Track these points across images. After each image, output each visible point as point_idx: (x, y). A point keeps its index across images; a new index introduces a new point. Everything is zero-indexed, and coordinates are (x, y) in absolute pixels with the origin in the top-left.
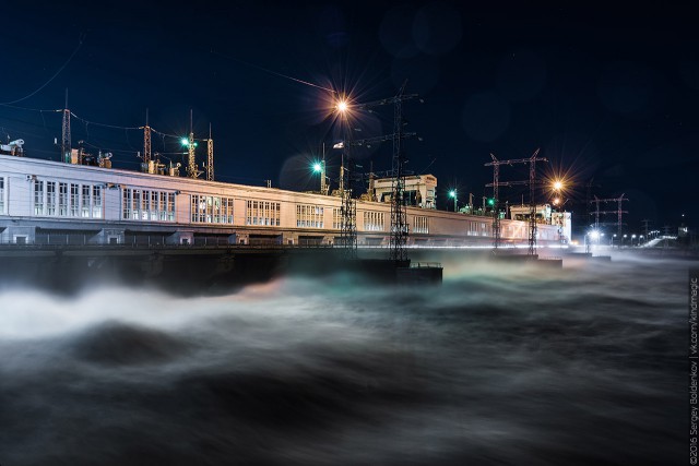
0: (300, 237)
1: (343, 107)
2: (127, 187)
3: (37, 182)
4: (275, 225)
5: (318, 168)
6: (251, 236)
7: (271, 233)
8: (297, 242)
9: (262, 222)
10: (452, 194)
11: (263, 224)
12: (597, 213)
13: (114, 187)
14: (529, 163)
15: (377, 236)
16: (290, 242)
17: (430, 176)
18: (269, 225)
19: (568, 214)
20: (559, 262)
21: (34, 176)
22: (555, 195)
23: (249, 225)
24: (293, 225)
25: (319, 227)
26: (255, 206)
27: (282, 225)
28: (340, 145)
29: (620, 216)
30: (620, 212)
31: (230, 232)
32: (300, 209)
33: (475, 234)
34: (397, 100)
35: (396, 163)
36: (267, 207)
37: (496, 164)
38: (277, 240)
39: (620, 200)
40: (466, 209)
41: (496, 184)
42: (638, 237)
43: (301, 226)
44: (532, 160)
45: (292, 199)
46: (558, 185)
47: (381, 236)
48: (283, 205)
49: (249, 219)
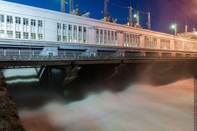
2: (126, 32)
3: (97, 30)
13: (121, 32)
21: (97, 27)
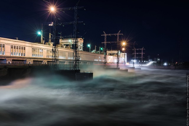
0: (34, 61)
1: (53, 9)
4: (23, 56)
5: (39, 33)
6: (13, 60)
7: (22, 59)
8: (33, 63)
9: (17, 54)
10: (89, 46)
11: (18, 55)
12: (135, 53)
14: (117, 35)
15: (63, 61)
16: (30, 63)
17: (81, 39)
18: (20, 56)
19: (126, 54)
20: (127, 70)
22: (123, 47)
23: (12, 55)
24: (31, 56)
25: (41, 57)
26: (15, 48)
27: (26, 56)
28: (51, 25)
29: (142, 54)
30: (142, 53)
31: (3, 58)
32: (34, 50)
33: (97, 60)
34: (75, 8)
35: (75, 33)
36: (20, 48)
37: (105, 35)
38: (24, 62)
39: (142, 49)
40: (94, 51)
41: (105, 43)
42: (146, 62)
43: (34, 57)
44: (118, 34)
45: (30, 45)
46: (124, 44)
47: (65, 61)
48: (26, 48)
49: (12, 53)
